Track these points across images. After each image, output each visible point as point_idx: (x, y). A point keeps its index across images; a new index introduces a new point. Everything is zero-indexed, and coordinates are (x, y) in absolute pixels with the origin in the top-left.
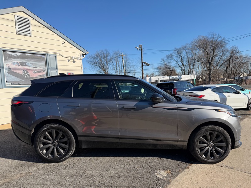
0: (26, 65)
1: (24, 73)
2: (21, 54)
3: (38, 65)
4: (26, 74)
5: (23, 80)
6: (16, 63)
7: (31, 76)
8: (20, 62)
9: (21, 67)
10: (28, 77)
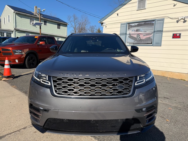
0: (139, 31)
1: (137, 36)
2: (138, 24)
3: (147, 30)
4: (138, 37)
5: (136, 42)
6: (134, 30)
7: (141, 38)
8: (136, 29)
9: (136, 33)
10: (139, 39)
